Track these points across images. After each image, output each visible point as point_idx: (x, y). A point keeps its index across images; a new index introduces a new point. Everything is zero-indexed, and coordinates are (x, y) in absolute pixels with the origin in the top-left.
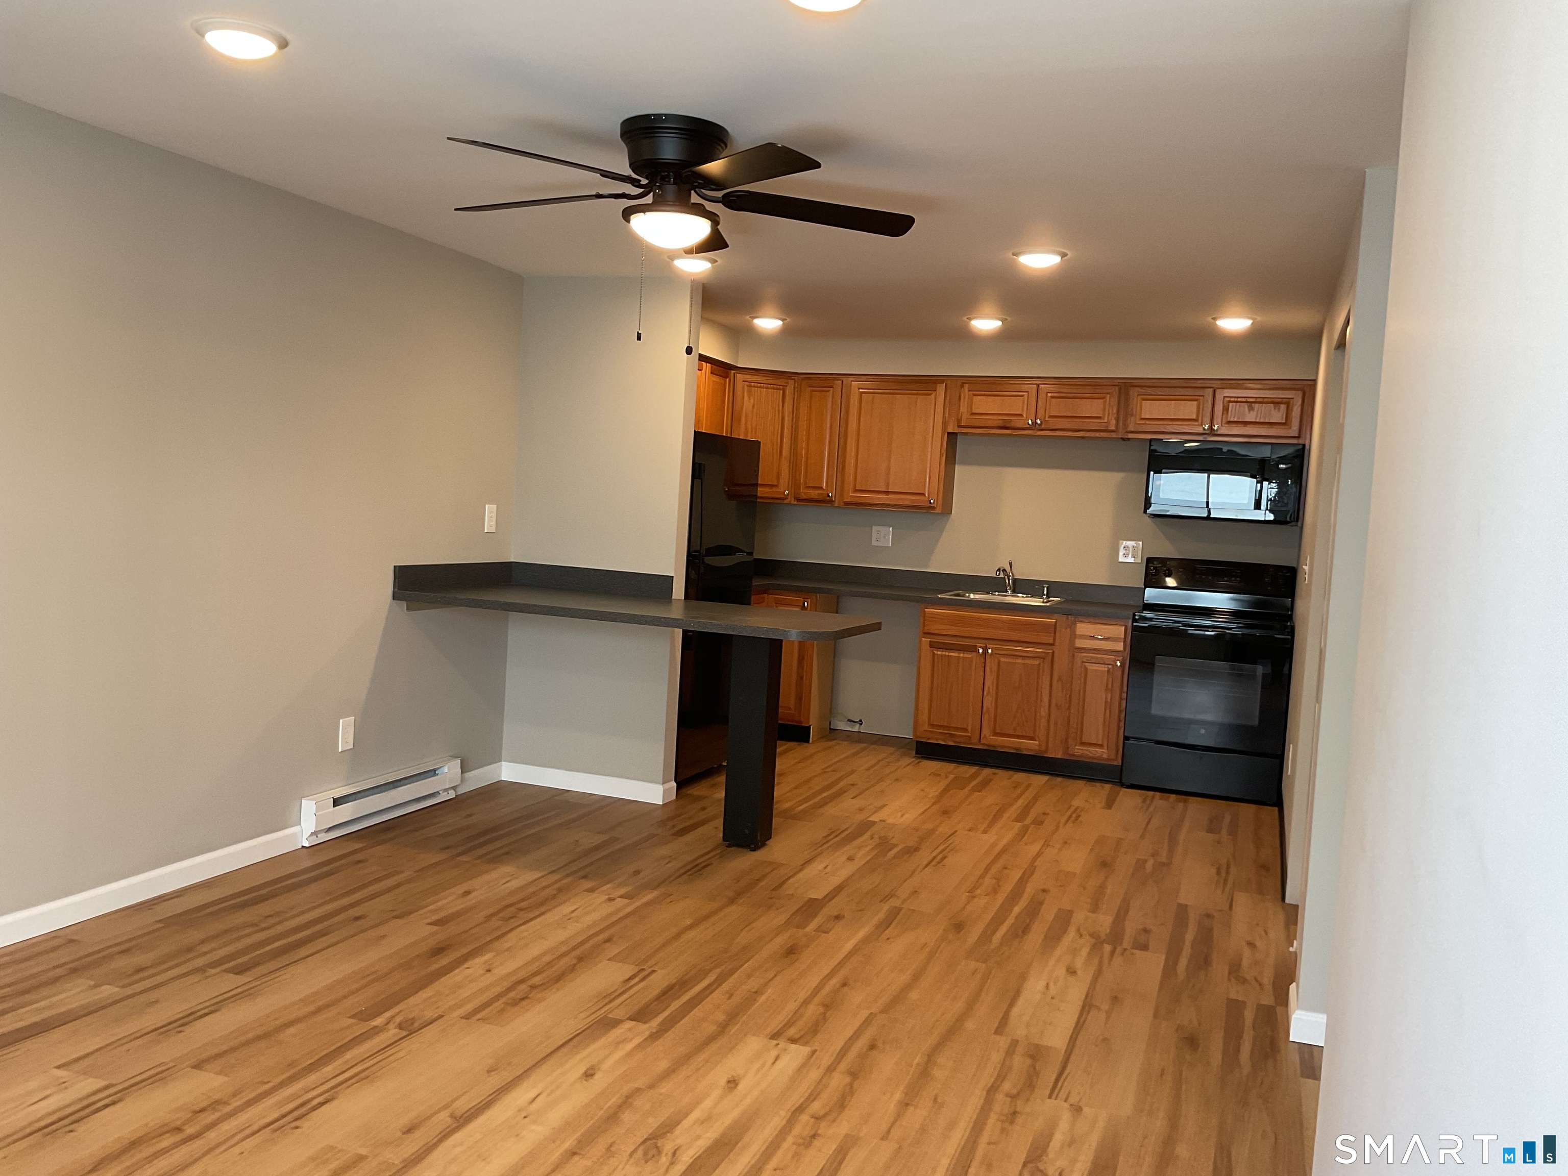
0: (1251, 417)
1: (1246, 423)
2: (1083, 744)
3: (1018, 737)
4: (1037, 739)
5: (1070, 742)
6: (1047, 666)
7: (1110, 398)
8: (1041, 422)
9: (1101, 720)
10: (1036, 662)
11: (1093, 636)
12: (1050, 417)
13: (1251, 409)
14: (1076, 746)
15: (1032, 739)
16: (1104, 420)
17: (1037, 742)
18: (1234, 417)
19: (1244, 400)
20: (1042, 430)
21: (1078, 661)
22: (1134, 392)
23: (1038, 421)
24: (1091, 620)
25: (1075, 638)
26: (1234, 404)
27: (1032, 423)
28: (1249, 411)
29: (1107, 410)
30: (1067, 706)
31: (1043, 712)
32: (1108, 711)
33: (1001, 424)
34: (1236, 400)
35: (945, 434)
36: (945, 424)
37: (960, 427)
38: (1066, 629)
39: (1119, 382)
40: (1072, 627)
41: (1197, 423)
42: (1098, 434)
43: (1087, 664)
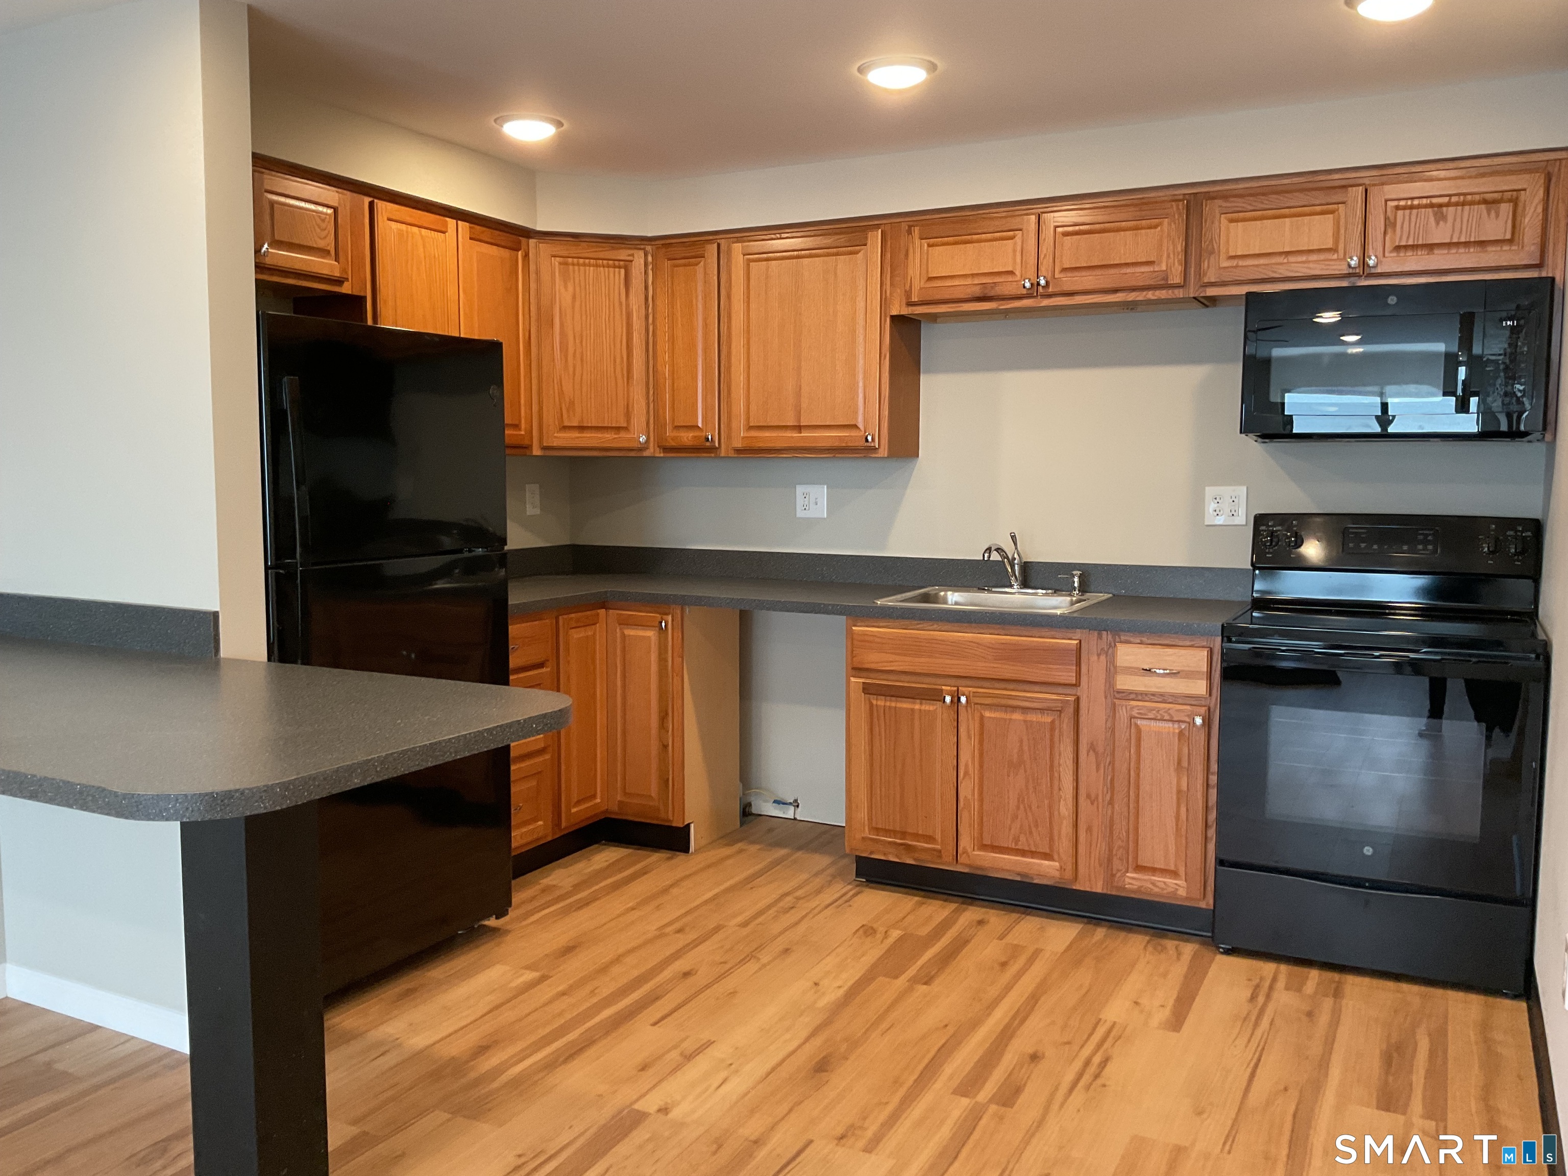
0: (1440, 234)
1: (1430, 247)
2: (1139, 868)
3: (1023, 853)
4: (1056, 857)
5: (1116, 864)
6: (1066, 725)
7: (1169, 224)
8: (1047, 282)
9: (1170, 823)
10: (1047, 719)
11: (1150, 670)
12: (1064, 270)
13: (1440, 218)
14: (1127, 872)
15: (1047, 856)
16: (1160, 264)
17: (1057, 864)
18: (1408, 238)
19: (1424, 201)
20: (1050, 296)
21: (1123, 714)
22: (1212, 209)
23: (1043, 282)
24: (1145, 639)
25: (1116, 672)
26: (1407, 212)
27: (1032, 284)
28: (1438, 223)
29: (1165, 248)
30: (1108, 797)
31: (1065, 808)
32: (1183, 810)
33: (977, 291)
34: (1409, 202)
35: (885, 321)
36: (884, 302)
37: (910, 304)
38: (1099, 655)
39: (1184, 195)
40: (1109, 653)
41: (1335, 256)
42: (1150, 295)
43: (1139, 722)
